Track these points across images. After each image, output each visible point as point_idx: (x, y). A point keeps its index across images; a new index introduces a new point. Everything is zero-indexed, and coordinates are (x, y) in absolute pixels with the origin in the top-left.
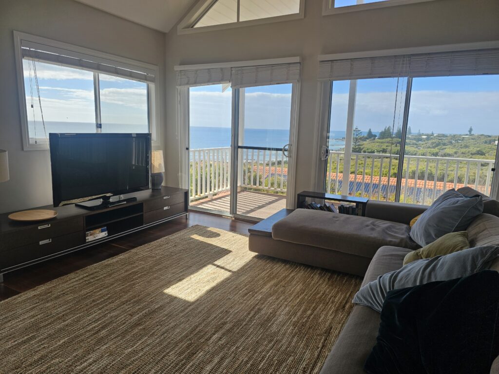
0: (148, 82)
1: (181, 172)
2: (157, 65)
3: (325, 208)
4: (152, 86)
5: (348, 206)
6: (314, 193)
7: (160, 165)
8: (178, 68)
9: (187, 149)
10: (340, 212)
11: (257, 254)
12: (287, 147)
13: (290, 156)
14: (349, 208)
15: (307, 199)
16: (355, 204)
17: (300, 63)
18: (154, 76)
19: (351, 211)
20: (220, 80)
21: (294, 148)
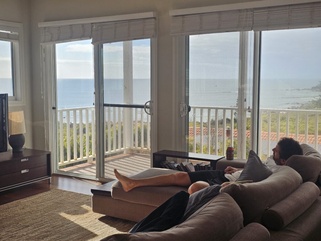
0: (12, 41)
2: (21, 23)
3: (182, 168)
4: (16, 44)
5: (204, 165)
8: (42, 25)
9: (54, 108)
12: (148, 104)
13: (151, 114)
14: (204, 166)
15: (167, 158)
17: (155, 18)
18: (17, 33)
20: (82, 37)
21: (155, 106)
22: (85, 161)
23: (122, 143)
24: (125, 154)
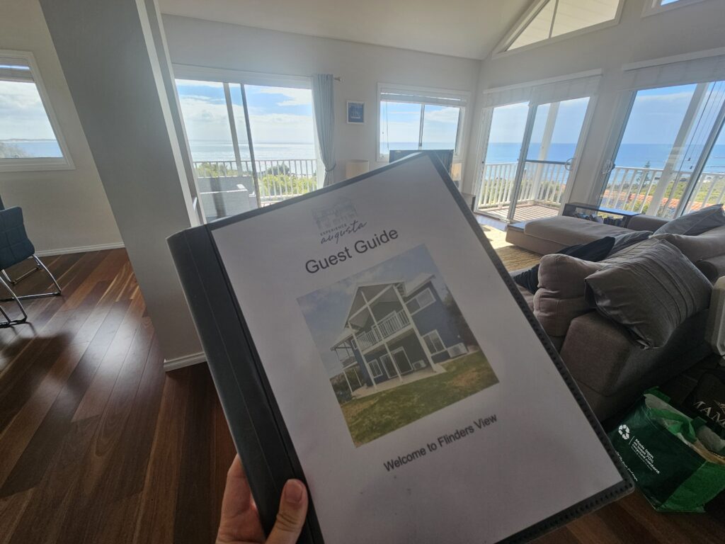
0: (461, 107)
1: (475, 182)
3: (590, 218)
4: (464, 110)
6: (587, 205)
7: (457, 175)
9: (483, 162)
10: (604, 223)
11: (512, 245)
12: (570, 161)
13: (571, 170)
14: (615, 219)
15: (577, 209)
16: (622, 217)
17: (601, 75)
18: (466, 102)
19: (616, 223)
21: (577, 163)
22: (497, 206)
23: (529, 194)
24: (528, 204)
